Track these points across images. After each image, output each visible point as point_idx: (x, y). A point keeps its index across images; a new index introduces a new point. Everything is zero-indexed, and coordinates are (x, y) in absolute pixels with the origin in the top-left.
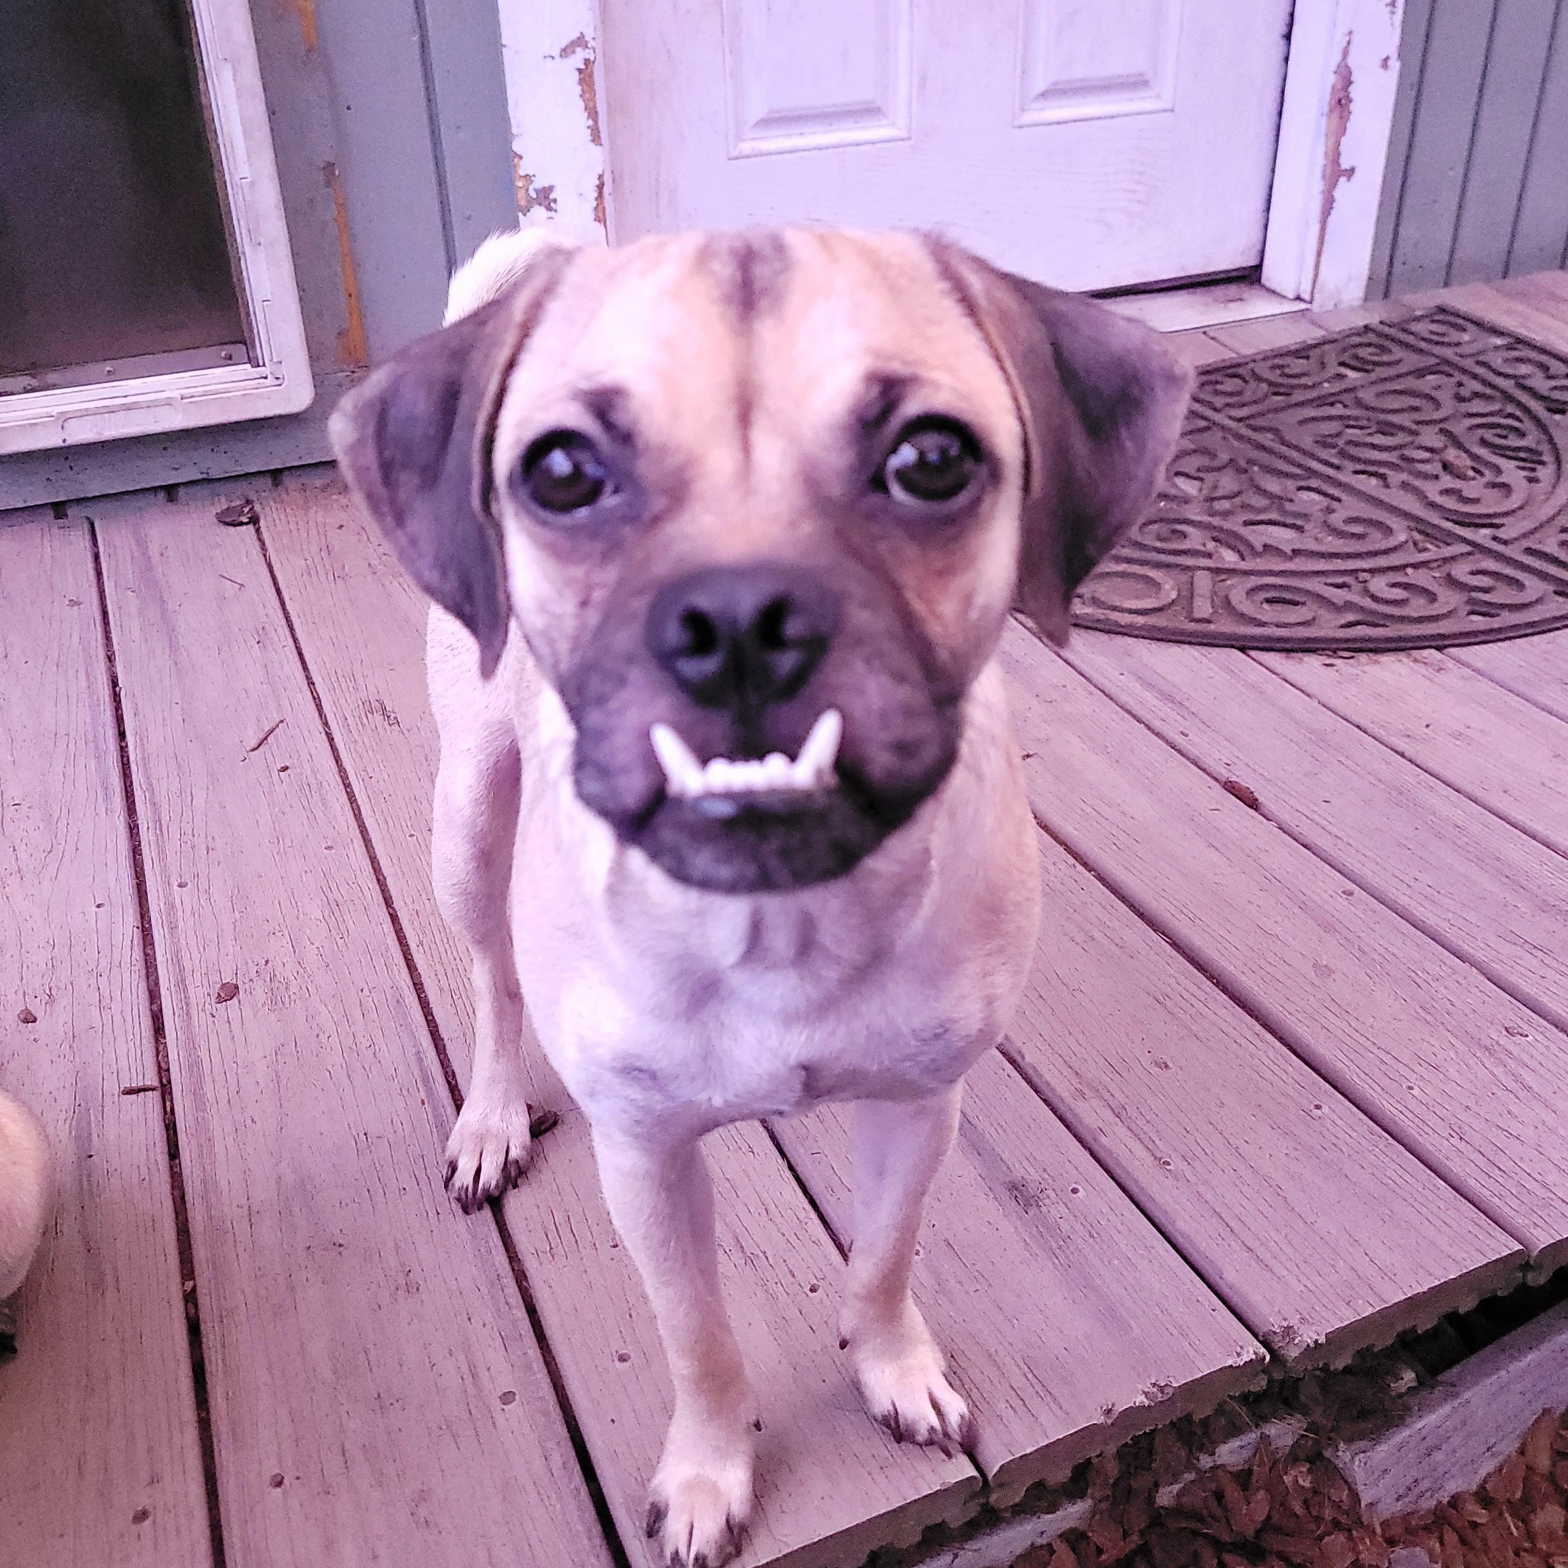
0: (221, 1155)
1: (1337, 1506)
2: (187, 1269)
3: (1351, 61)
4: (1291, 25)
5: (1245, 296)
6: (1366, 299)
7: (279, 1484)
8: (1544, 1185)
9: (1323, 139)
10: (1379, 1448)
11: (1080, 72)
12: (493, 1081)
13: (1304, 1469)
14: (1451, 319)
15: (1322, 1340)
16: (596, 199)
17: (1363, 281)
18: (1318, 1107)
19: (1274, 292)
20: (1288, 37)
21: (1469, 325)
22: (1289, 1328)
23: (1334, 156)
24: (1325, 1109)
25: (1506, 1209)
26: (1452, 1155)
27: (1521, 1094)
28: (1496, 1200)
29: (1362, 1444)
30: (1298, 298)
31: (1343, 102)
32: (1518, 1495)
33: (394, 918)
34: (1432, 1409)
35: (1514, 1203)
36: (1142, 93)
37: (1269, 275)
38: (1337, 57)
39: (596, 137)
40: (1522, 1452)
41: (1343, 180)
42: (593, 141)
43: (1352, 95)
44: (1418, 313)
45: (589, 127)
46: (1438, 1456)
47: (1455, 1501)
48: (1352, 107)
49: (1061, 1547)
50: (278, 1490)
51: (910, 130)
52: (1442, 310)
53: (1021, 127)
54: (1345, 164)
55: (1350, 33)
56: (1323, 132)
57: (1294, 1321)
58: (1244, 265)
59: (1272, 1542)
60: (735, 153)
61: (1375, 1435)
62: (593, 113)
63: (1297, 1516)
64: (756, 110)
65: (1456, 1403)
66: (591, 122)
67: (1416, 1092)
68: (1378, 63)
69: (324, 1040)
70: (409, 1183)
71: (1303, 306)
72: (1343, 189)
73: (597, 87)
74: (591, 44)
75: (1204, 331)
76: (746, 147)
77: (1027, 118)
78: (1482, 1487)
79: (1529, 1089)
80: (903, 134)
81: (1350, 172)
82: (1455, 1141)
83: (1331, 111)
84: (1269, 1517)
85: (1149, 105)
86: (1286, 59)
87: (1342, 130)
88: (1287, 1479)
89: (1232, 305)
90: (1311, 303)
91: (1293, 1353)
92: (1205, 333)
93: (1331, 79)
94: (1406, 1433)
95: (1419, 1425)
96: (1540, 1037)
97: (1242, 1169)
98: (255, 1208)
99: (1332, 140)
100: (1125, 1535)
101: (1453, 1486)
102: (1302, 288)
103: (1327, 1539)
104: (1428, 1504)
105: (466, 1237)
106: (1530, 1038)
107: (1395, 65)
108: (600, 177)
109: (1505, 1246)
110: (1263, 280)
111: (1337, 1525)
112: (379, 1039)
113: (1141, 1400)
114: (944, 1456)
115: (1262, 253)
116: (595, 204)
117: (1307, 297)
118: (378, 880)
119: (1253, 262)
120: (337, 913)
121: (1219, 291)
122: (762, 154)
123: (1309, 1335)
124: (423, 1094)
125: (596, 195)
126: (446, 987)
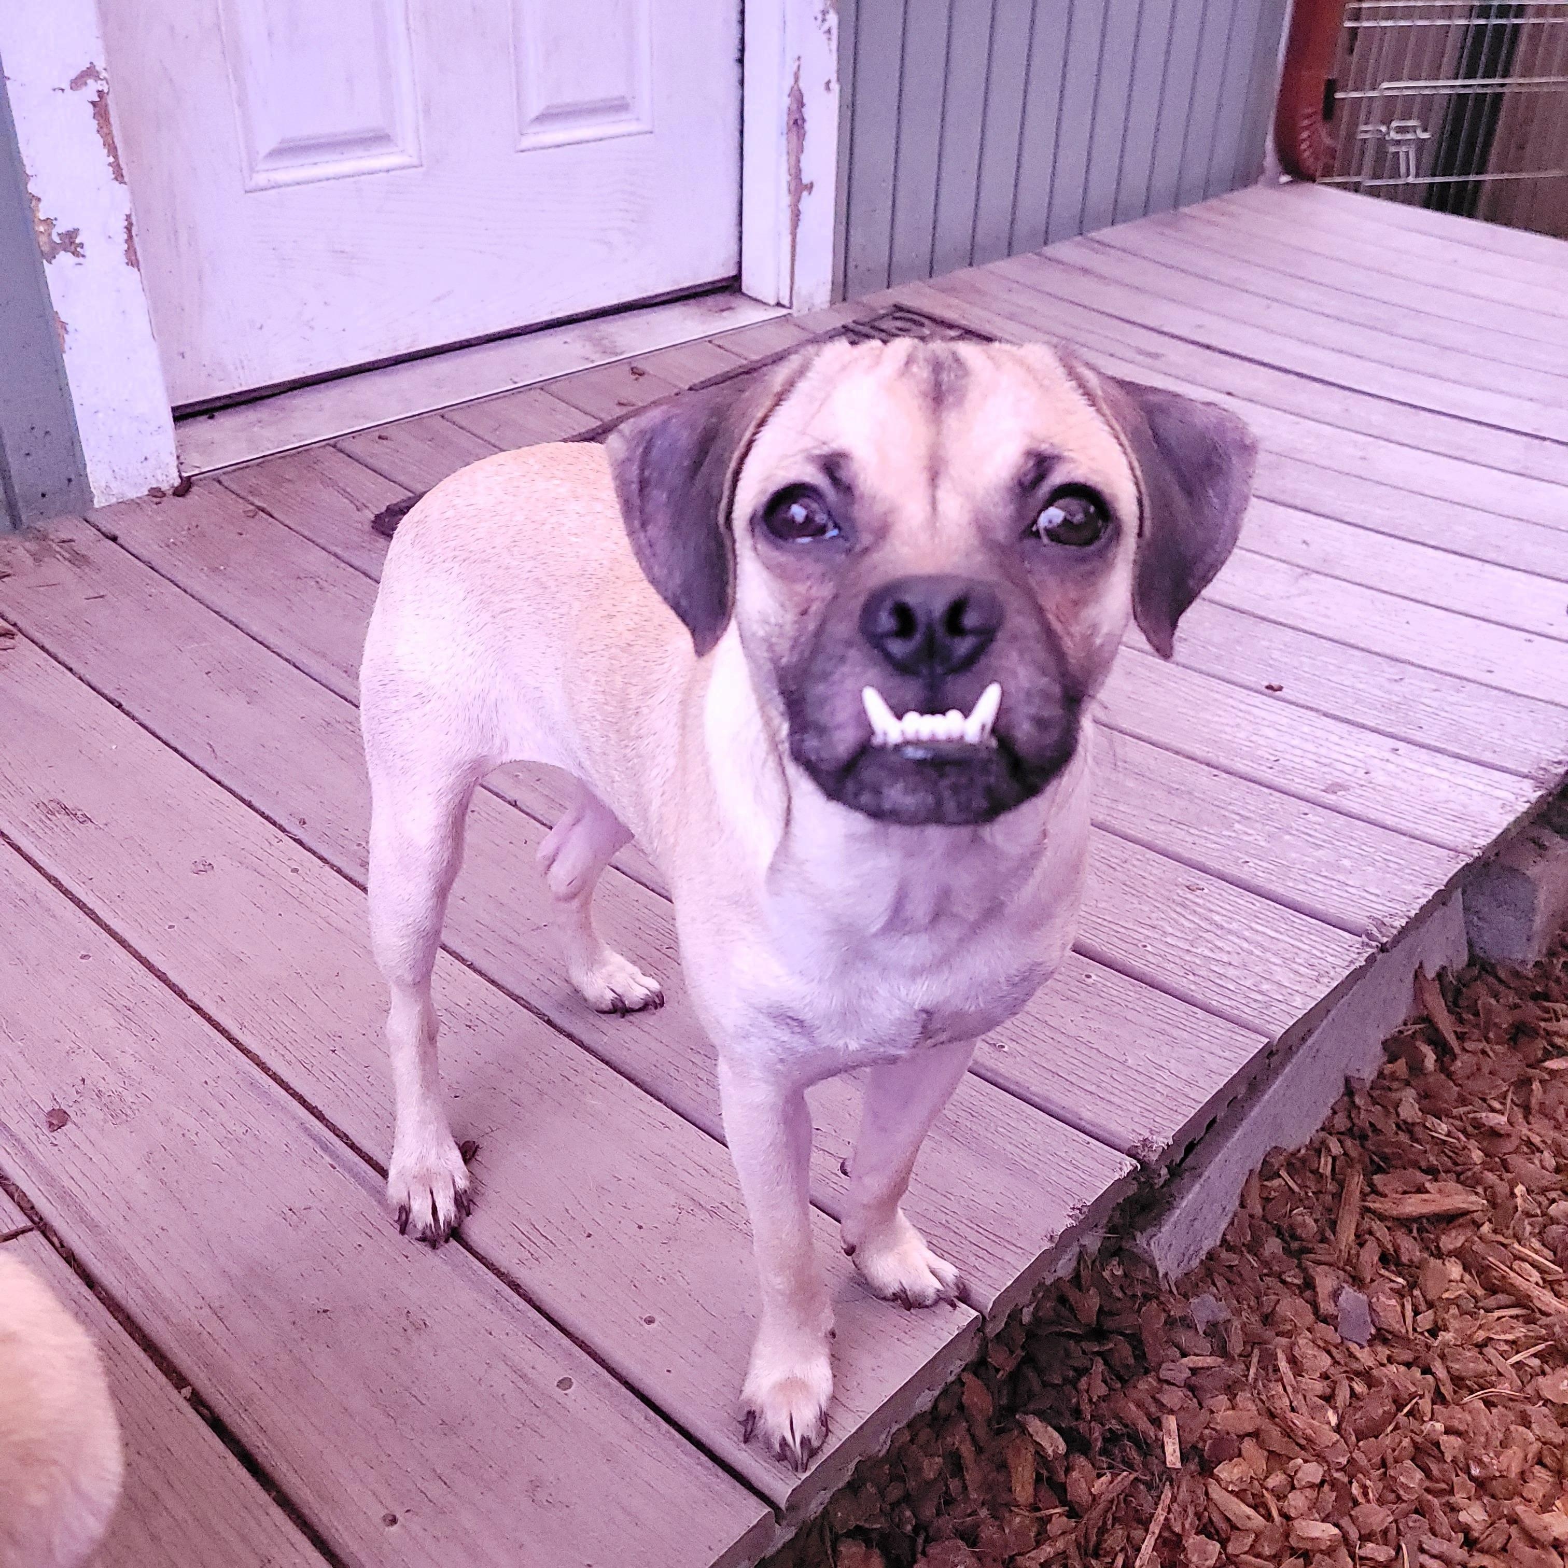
0: (150, 1271)
1: (1143, 1282)
2: (178, 1379)
3: (802, 84)
4: (742, 51)
5: (733, 305)
6: (832, 303)
7: (394, 1521)
8: (1261, 992)
9: (784, 157)
10: (1163, 1230)
11: (569, 96)
12: (423, 1122)
13: (1115, 1263)
14: (910, 316)
15: (1171, 1142)
16: (126, 241)
17: (829, 287)
18: (1088, 977)
19: (756, 300)
20: (741, 61)
21: (926, 322)
22: (1145, 1140)
23: (796, 173)
24: (1094, 977)
25: (1245, 1016)
26: (1193, 987)
27: (1219, 932)
28: (1236, 1012)
29: (1150, 1231)
30: (779, 304)
31: (800, 122)
32: (1249, 1238)
33: (197, 1009)
34: (1188, 1190)
35: (1247, 1010)
36: (624, 116)
37: (749, 283)
38: (789, 81)
39: (119, 176)
40: (1243, 1205)
41: (805, 193)
42: (116, 179)
43: (806, 116)
44: (882, 312)
45: (110, 164)
46: (1197, 1224)
47: (1211, 1256)
48: (807, 126)
49: (968, 1377)
50: (394, 1529)
51: (420, 157)
52: (898, 308)
53: (522, 151)
54: (806, 180)
55: (799, 58)
56: (784, 150)
57: (1147, 1134)
58: (726, 275)
59: (1109, 1324)
60: (251, 185)
61: (1158, 1221)
62: (112, 149)
63: (1119, 1299)
64: (268, 141)
65: (1202, 1180)
66: (111, 159)
67: (1149, 948)
68: (823, 87)
69: (194, 1138)
70: (362, 1240)
71: (784, 311)
72: (807, 203)
73: (112, 120)
74: (104, 74)
75: (709, 339)
76: (261, 179)
77: (526, 143)
78: (1224, 1241)
79: (1222, 928)
80: (415, 161)
81: (810, 187)
82: (1191, 977)
83: (789, 130)
84: (1101, 1307)
85: (633, 127)
86: (742, 82)
87: (801, 149)
88: (1106, 1274)
89: (725, 314)
90: (790, 308)
91: (1154, 1157)
92: (710, 342)
93: (786, 101)
94: (1178, 1212)
95: (1184, 1204)
96: (1213, 888)
97: (1058, 1037)
98: (216, 1305)
99: (793, 158)
100: (1012, 1352)
101: (1208, 1244)
102: (781, 295)
103: (1144, 1309)
104: (1195, 1263)
105: (447, 1268)
106: (1206, 891)
107: (835, 86)
108: (128, 217)
109: (1258, 1043)
110: (744, 289)
111: (1147, 1298)
112: (251, 1121)
113: (1070, 1222)
114: (951, 1308)
115: (740, 264)
116: (126, 246)
117: (786, 302)
118: (158, 977)
119: (733, 273)
120: (135, 1019)
121: (710, 301)
122: (277, 186)
123: (1162, 1141)
124: (327, 1159)
125: (126, 236)
126: (294, 1060)
